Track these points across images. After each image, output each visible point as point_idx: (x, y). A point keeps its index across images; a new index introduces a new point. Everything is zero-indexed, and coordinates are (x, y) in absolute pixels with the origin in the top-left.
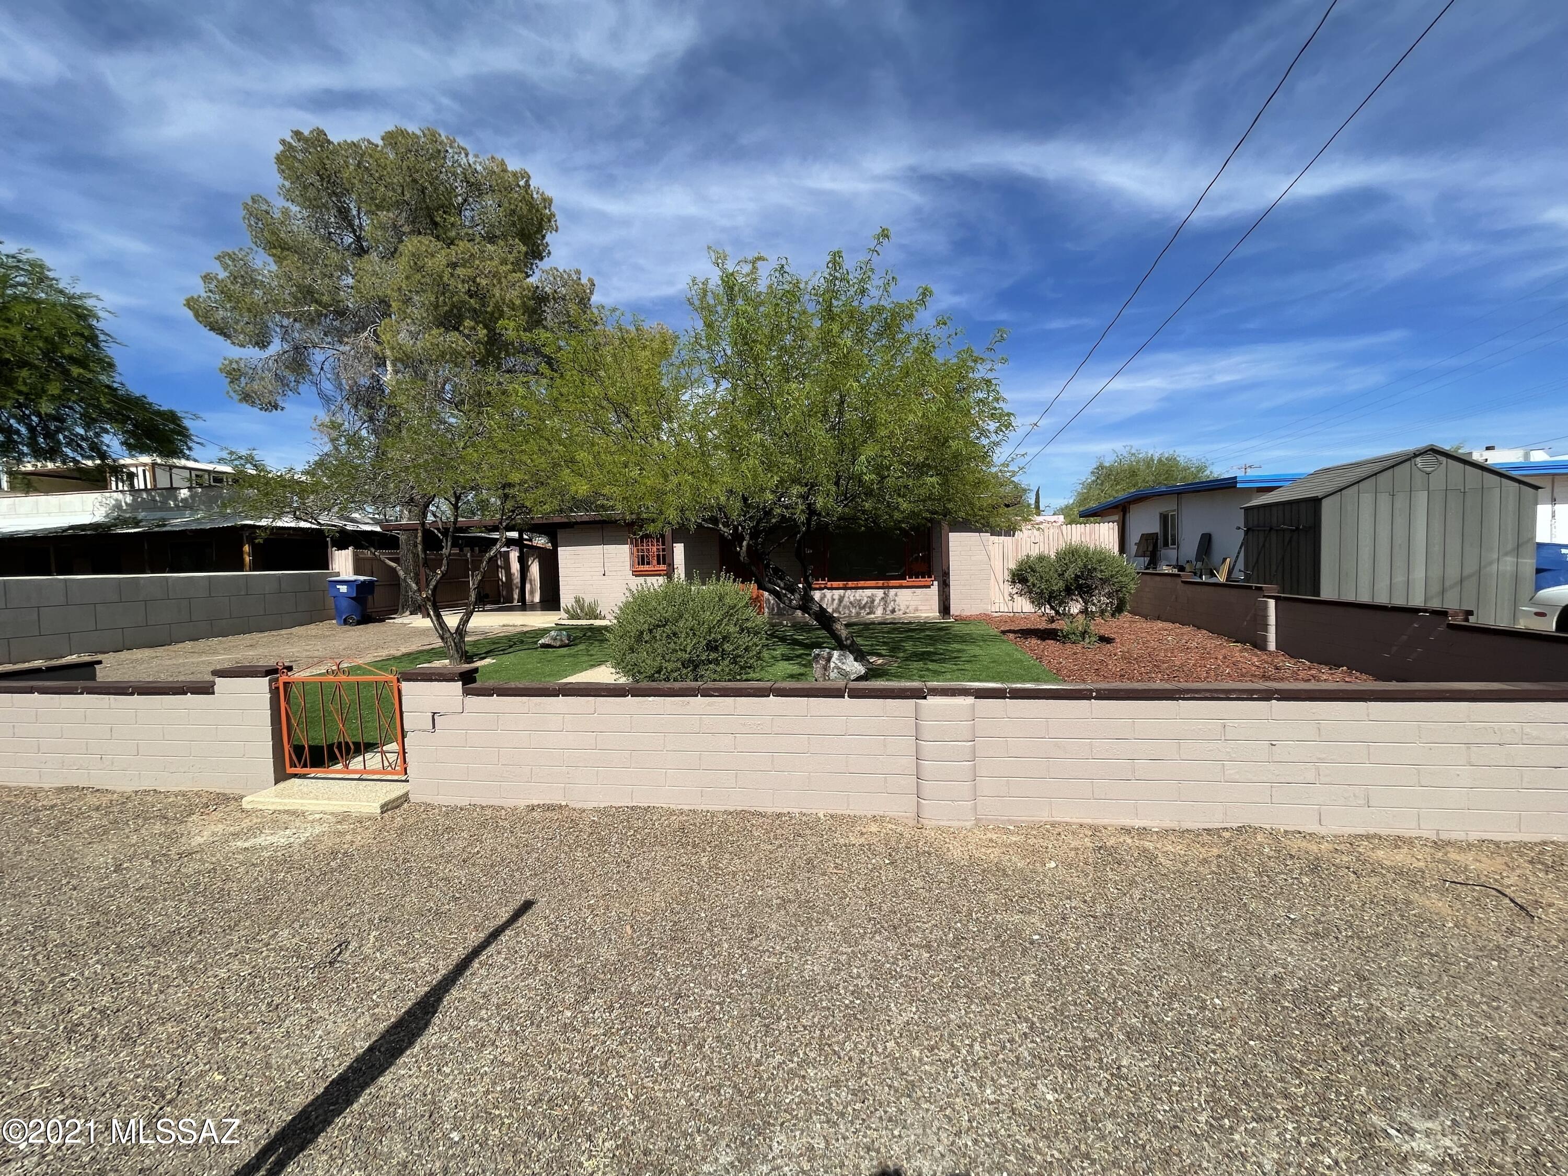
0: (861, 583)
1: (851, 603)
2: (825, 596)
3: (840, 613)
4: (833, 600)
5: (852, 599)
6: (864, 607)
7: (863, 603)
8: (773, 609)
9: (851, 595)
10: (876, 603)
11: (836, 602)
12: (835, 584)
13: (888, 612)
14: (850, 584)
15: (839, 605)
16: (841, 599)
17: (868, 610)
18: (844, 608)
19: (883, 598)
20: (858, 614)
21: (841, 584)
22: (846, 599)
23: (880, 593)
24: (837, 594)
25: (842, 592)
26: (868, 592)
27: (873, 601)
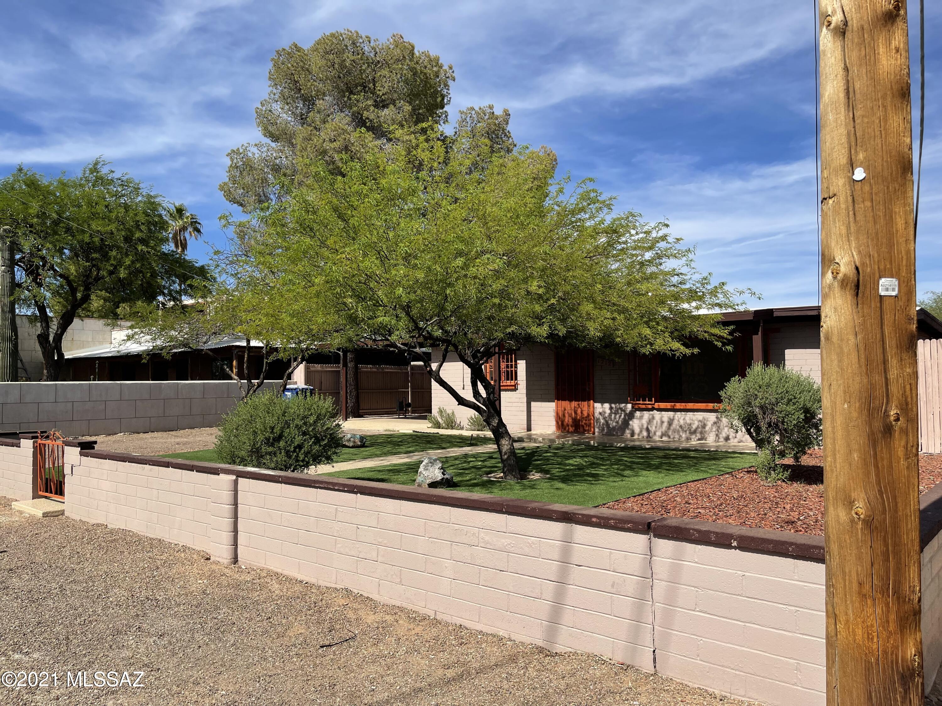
0: (690, 405)
1: (681, 427)
2: (653, 418)
3: (669, 437)
4: (662, 422)
5: (682, 422)
6: (695, 432)
7: (694, 427)
8: (603, 429)
9: (681, 418)
10: (707, 428)
11: (665, 424)
12: (662, 405)
13: (722, 439)
14: (678, 406)
15: (669, 429)
16: (670, 422)
17: (699, 436)
18: (674, 431)
19: (715, 423)
20: (688, 439)
21: (668, 405)
22: (675, 422)
23: (712, 417)
24: (666, 416)
25: (671, 414)
26: (700, 416)
27: (704, 426)
